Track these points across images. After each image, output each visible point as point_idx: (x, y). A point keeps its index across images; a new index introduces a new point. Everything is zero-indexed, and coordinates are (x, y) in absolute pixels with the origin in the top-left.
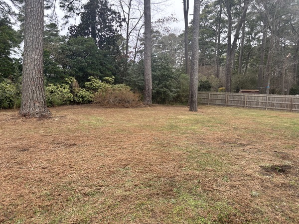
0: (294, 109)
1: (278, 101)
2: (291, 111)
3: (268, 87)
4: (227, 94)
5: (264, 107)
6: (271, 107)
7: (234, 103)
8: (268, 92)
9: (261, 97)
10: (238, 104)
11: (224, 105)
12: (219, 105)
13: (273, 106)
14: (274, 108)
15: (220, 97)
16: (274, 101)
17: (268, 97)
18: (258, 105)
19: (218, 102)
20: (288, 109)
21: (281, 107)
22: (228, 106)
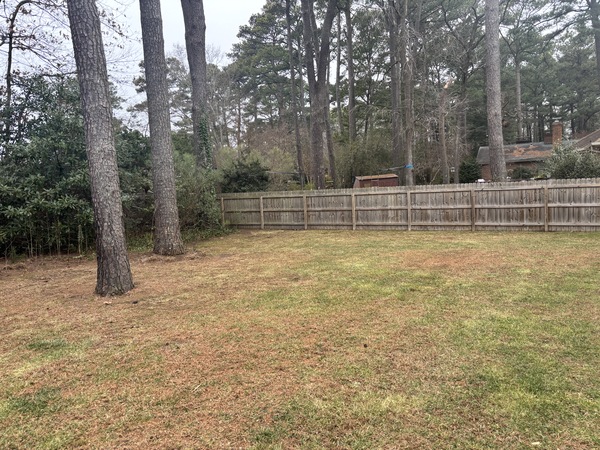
0: (479, 223)
1: (437, 202)
2: (473, 228)
3: (410, 165)
4: (304, 196)
5: (404, 223)
6: (418, 220)
7: (326, 218)
8: (411, 179)
9: (389, 197)
10: (335, 219)
11: (301, 227)
12: (290, 227)
13: (426, 218)
14: (430, 223)
15: (288, 205)
16: (427, 203)
17: (409, 192)
18: (385, 217)
19: (286, 218)
20: (466, 223)
21: (447, 217)
22: (311, 227)
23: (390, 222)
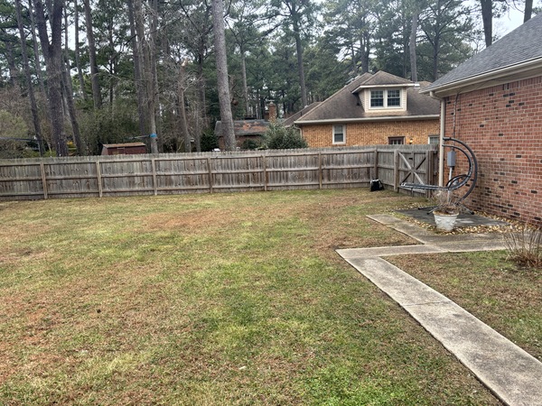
0: (216, 186)
1: (178, 168)
2: (211, 191)
3: (154, 134)
4: (42, 163)
5: (150, 188)
6: (164, 185)
7: (70, 186)
8: (156, 148)
9: (135, 164)
10: (80, 187)
11: (41, 197)
12: (26, 198)
13: (171, 183)
14: (174, 187)
16: (170, 169)
17: (153, 160)
18: (133, 184)
19: (20, 188)
20: (205, 187)
21: (189, 182)
22: (51, 196)
23: (137, 188)
